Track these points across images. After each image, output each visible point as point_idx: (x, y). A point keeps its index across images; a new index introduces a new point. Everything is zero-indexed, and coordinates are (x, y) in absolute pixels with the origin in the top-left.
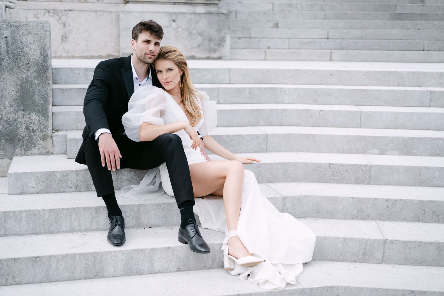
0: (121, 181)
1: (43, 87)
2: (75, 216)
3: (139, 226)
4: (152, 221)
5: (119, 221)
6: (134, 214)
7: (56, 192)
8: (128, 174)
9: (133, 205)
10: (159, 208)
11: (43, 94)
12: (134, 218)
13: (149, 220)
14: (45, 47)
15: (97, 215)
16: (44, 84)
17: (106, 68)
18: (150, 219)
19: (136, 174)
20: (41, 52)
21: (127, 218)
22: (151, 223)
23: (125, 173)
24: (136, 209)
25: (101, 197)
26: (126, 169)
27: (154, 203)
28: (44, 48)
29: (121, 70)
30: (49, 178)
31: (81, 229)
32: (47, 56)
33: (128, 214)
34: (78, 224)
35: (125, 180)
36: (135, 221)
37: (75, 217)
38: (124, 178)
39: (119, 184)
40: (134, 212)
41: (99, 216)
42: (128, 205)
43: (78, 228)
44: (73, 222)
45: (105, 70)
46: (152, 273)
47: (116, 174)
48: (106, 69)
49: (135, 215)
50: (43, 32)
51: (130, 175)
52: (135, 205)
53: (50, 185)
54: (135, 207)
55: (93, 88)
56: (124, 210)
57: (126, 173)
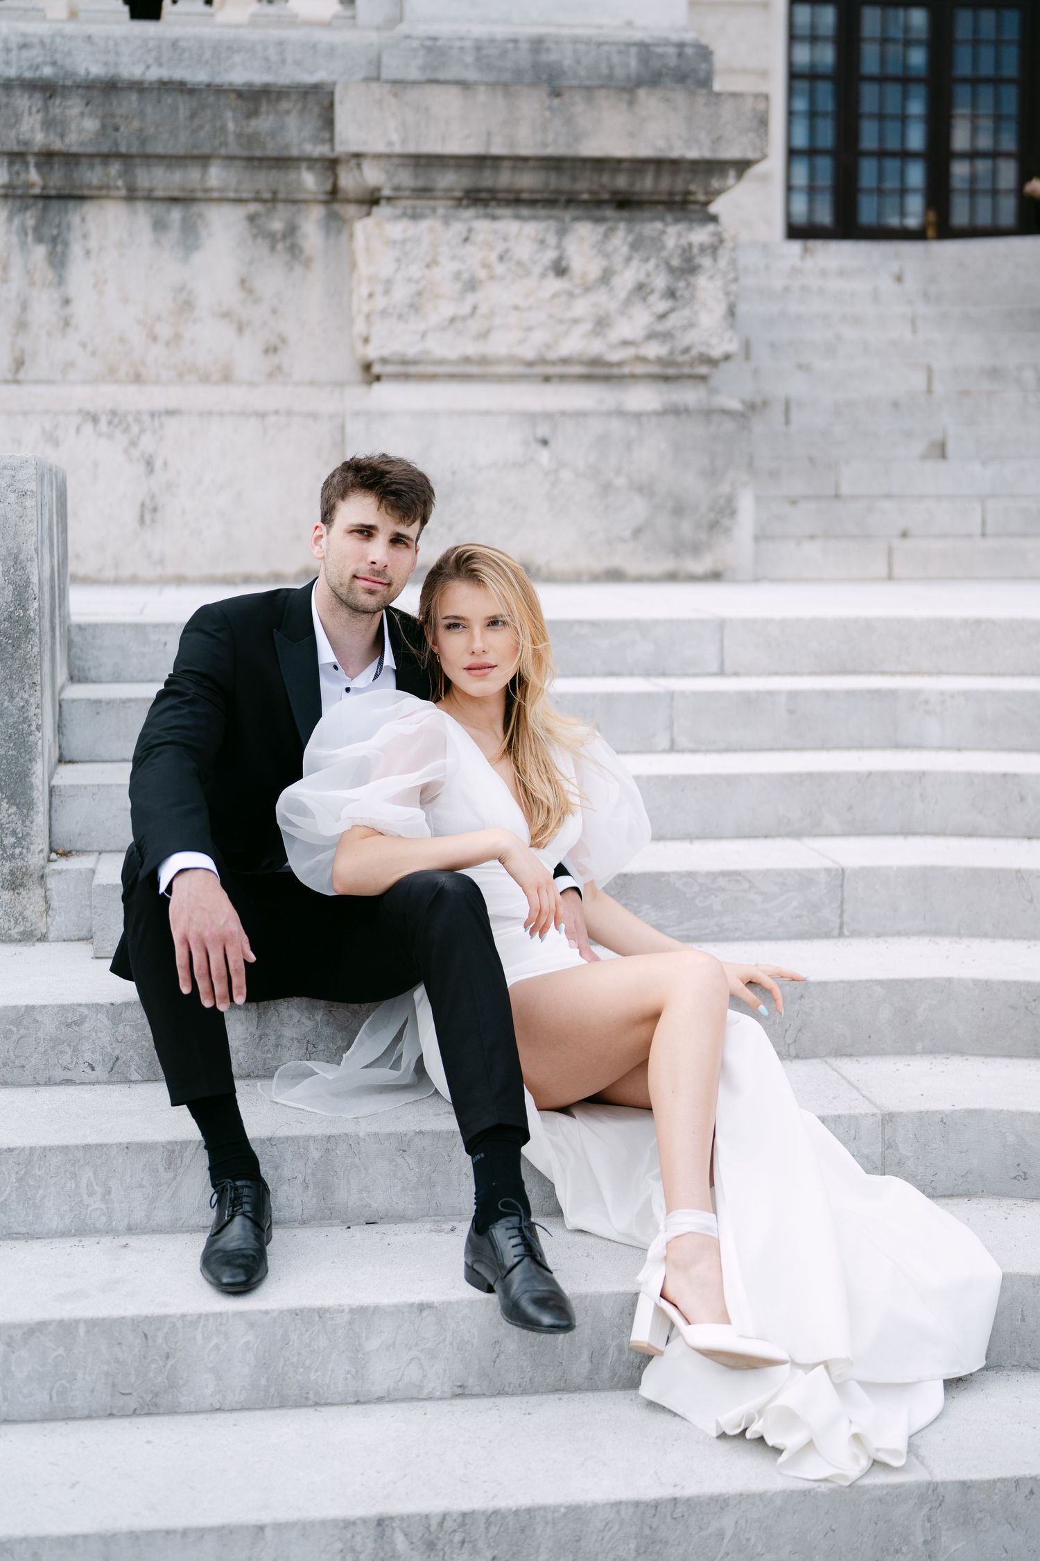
0: (277, 1046)
1: (12, 698)
2: (91, 1174)
3: (330, 1219)
4: (378, 1201)
5: (245, 1199)
6: (309, 1171)
7: (38, 1084)
8: (304, 1020)
9: (308, 1138)
10: (404, 1151)
11: (11, 720)
12: (311, 1185)
13: (365, 1194)
14: (20, 551)
15: (171, 1175)
16: (16, 687)
17: (217, 630)
18: (369, 1192)
19: (331, 1020)
20: (8, 571)
21: (285, 1187)
22: (374, 1205)
23: (290, 1016)
24: (316, 1155)
25: (185, 1106)
26: (296, 1001)
27: (387, 1130)
28: (16, 557)
29: (275, 636)
30: (14, 1029)
31: (114, 1223)
32: (28, 583)
33: (286, 1173)
34: (104, 1207)
35: (292, 1039)
36: (315, 1200)
37: (92, 1179)
38: (288, 1032)
39: (269, 1055)
40: (310, 1164)
41: (178, 1179)
42: (287, 1138)
43: (104, 1219)
44: (85, 1197)
45: (213, 637)
46: (362, 1399)
47: (259, 1017)
48: (217, 634)
49: (314, 1175)
50: (12, 497)
51: (310, 1024)
52: (315, 1138)
53: (18, 1057)
54: (312, 1146)
55: (170, 701)
56: (273, 1157)
57: (296, 1015)
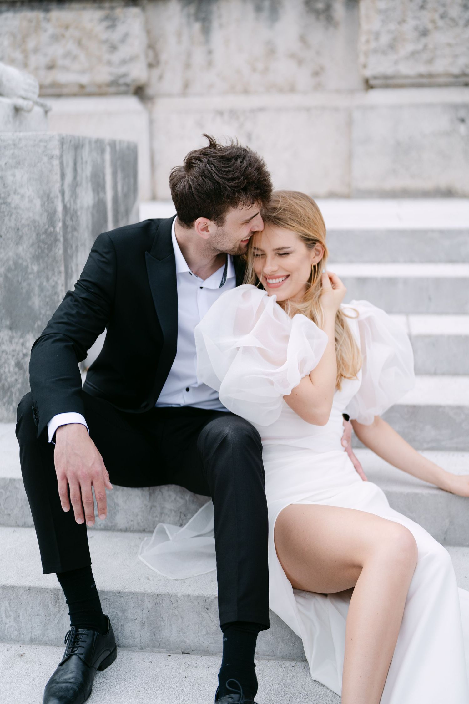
0: (161, 514)
2: (7, 604)
3: (159, 647)
4: (191, 639)
5: (80, 644)
6: (145, 615)
8: (178, 499)
9: (144, 595)
10: (208, 609)
12: (146, 625)
13: (181, 634)
14: (50, 192)
15: (56, 609)
18: (184, 633)
19: (195, 500)
21: (129, 624)
22: (188, 642)
23: (170, 496)
24: (149, 606)
27: (197, 593)
28: (48, 196)
29: (146, 257)
31: (22, 636)
32: (55, 211)
33: (130, 615)
34: (16, 625)
35: (171, 510)
36: (148, 634)
37: (8, 607)
38: (169, 506)
39: (157, 519)
40: (145, 611)
41: (61, 612)
42: (131, 593)
43: (16, 633)
44: (4, 618)
48: (105, 255)
49: (147, 618)
50: (45, 159)
51: (182, 502)
52: (148, 595)
54: (146, 600)
56: (121, 604)
